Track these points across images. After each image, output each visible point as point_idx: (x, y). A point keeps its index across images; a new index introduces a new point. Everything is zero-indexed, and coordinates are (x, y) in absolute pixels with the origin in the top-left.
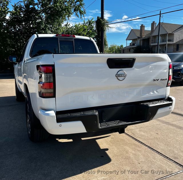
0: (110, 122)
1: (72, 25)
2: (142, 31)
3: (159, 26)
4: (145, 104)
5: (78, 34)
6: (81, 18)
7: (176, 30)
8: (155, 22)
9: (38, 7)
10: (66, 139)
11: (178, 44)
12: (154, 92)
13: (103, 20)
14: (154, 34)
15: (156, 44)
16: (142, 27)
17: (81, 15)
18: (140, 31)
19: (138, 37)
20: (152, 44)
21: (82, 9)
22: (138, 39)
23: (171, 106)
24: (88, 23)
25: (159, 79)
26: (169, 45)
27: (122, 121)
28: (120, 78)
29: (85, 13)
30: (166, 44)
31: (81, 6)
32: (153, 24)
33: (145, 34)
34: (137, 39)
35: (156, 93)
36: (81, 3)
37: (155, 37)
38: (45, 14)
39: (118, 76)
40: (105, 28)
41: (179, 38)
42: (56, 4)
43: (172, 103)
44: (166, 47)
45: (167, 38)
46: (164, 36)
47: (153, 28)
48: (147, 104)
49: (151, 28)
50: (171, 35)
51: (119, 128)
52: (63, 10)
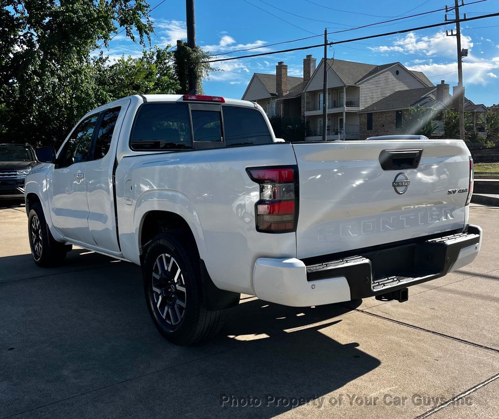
0: (384, 280)
1: (113, 60)
2: (281, 78)
3: (325, 66)
4: (438, 240)
5: (133, 87)
6: (141, 42)
7: (365, 77)
8: (313, 57)
9: (15, 9)
10: (252, 335)
11: (372, 114)
12: (447, 218)
13: (195, 51)
14: (312, 87)
15: (320, 112)
16: (281, 67)
17: (141, 36)
18: (277, 80)
19: (272, 94)
20: (307, 114)
21: (144, 21)
22: (273, 99)
23: (478, 244)
24: (155, 57)
25: (456, 191)
26: (348, 114)
27: (402, 277)
28: (400, 189)
29: (151, 30)
30: (342, 113)
31: (140, 12)
32: (308, 61)
33: (289, 87)
34: (268, 99)
35: (451, 218)
36: (140, 4)
37: (314, 94)
38: (35, 31)
39: (397, 186)
40: (201, 72)
41: (372, 98)
42: (73, 4)
43: (479, 238)
44: (341, 120)
45: (343, 98)
46: (337, 91)
47: (309, 72)
48: (443, 241)
49: (304, 71)
50: (353, 89)
51: (400, 290)
52: (92, 20)
